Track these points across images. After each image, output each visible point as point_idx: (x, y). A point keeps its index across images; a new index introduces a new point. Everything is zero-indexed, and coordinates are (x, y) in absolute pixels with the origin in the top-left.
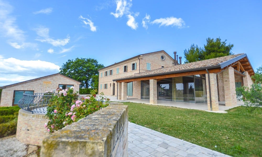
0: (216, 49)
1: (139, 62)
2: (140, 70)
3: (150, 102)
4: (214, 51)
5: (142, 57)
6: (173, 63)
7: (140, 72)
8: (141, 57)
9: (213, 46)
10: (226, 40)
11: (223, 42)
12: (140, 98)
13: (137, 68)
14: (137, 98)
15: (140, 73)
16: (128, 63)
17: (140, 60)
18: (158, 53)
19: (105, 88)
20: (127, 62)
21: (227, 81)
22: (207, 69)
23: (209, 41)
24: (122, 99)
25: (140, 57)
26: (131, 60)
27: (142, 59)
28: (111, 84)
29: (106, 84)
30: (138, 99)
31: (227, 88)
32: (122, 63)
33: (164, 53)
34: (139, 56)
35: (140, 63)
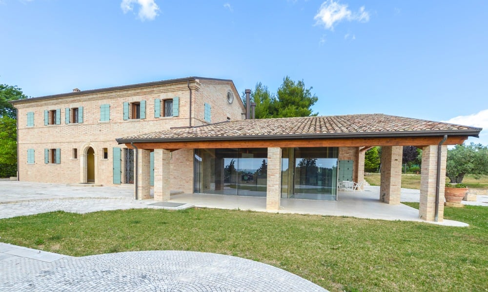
0: (297, 99)
1: (189, 96)
2: (190, 118)
3: (267, 206)
4: (293, 103)
5: (197, 86)
6: (242, 114)
7: (190, 124)
8: (195, 84)
9: (293, 93)
10: (312, 88)
11: (307, 91)
12: (191, 192)
13: (182, 112)
14: (181, 190)
15: (191, 127)
16: (145, 93)
17: (193, 91)
18: (224, 84)
19: (50, 160)
20: (145, 90)
21: (397, 160)
22: (446, 136)
23: (287, 83)
24: (158, 197)
25: (192, 85)
26: (161, 88)
27: (197, 89)
28: (76, 150)
29: (54, 151)
30: (183, 192)
31: (396, 172)
32: (125, 92)
33: (232, 87)
34: (191, 80)
35: (192, 101)
